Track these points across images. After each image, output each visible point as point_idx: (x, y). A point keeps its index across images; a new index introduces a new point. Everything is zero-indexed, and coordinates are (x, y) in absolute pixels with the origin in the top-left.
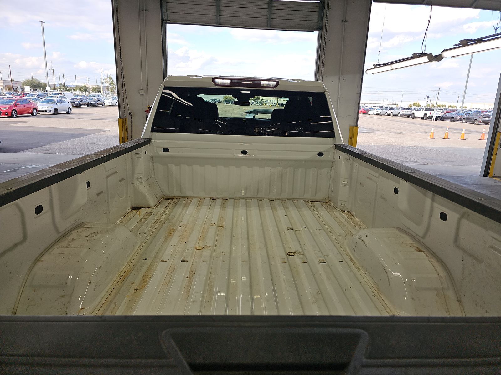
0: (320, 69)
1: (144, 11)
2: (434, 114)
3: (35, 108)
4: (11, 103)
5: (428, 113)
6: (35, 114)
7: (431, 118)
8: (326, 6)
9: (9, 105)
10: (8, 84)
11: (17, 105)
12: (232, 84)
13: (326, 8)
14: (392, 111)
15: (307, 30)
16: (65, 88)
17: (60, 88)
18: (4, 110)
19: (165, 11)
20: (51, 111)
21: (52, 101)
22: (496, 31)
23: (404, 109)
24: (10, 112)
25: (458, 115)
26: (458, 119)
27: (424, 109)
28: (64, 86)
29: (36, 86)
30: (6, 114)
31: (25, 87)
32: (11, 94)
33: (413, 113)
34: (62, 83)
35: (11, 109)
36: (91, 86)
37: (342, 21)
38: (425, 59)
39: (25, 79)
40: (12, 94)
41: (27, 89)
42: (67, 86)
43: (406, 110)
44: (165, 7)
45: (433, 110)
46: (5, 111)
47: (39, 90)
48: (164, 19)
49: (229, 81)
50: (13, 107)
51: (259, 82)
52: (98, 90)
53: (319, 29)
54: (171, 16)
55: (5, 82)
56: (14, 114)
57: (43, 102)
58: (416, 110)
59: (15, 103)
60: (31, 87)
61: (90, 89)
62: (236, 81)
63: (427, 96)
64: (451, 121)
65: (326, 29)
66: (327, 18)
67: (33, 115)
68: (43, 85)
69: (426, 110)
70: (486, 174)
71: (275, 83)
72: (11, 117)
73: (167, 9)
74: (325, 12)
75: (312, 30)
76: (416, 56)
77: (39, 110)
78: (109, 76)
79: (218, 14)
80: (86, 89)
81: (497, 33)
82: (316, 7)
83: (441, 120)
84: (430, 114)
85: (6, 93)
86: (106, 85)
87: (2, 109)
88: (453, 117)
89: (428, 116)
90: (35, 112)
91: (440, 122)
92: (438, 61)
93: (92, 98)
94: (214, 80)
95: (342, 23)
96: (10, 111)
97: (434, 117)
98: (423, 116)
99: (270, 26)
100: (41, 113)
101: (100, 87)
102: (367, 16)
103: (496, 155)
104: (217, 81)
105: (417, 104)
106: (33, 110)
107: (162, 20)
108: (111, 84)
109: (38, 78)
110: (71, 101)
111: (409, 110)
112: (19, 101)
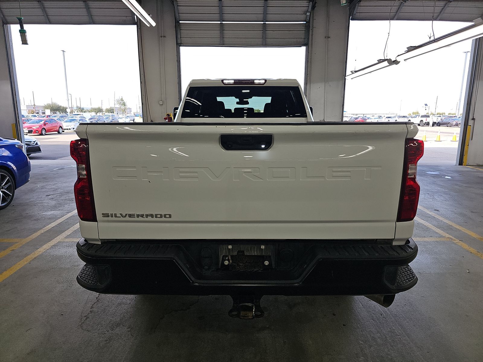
0: (308, 78)
1: (163, 37)
2: (431, 120)
3: (61, 127)
4: (41, 123)
5: (424, 119)
6: (60, 132)
7: (428, 124)
8: (311, 26)
9: (39, 124)
10: (30, 109)
11: (46, 124)
12: (235, 83)
13: (311, 27)
14: (389, 119)
15: (295, 46)
16: (82, 110)
17: (77, 110)
18: (35, 128)
19: (179, 37)
20: (74, 129)
21: (74, 120)
22: (430, 39)
23: (400, 117)
24: (40, 131)
25: (454, 120)
26: (454, 124)
27: (420, 116)
28: (80, 108)
29: (55, 109)
30: (37, 132)
31: (46, 110)
32: (35, 117)
33: (410, 120)
34: (79, 105)
35: (41, 128)
36: (104, 108)
37: (326, 37)
38: (386, 63)
39: (46, 104)
40: (37, 117)
41: (48, 112)
42: (83, 109)
43: (403, 117)
44: (179, 34)
45: (429, 117)
46: (36, 130)
47: (58, 112)
48: (179, 43)
49: (233, 81)
50: (43, 126)
51: (253, 81)
52: (111, 111)
53: (306, 44)
54: (184, 40)
55: (28, 106)
56: (44, 132)
57: (66, 122)
58: (412, 118)
59: (44, 122)
60: (51, 111)
61: (104, 110)
62: (237, 81)
63: (425, 104)
64: (447, 126)
65: (312, 44)
66: (312, 35)
67: (59, 133)
68: (61, 108)
69: (422, 116)
70: (461, 163)
71: (264, 81)
72: (41, 134)
73: (180, 35)
74: (311, 31)
75: (300, 46)
76: (380, 61)
77: (64, 128)
78: (121, 98)
79: (222, 37)
80: (100, 110)
81: (431, 40)
82: (303, 27)
83: (437, 125)
84: (426, 120)
85: (32, 116)
86: (117, 106)
87: (34, 128)
88: (449, 123)
89: (424, 123)
90: (61, 130)
91: (436, 128)
92: (396, 64)
93: (108, 118)
94: (222, 81)
95: (325, 39)
96: (40, 129)
97: (431, 124)
98: (419, 123)
99: (265, 44)
100: (66, 131)
101: (113, 108)
102: (347, 32)
103: (468, 145)
104: (224, 81)
105: (416, 112)
106: (59, 128)
107: (177, 44)
108: (122, 105)
109: (57, 102)
110: (89, 120)
111: (405, 117)
112: (47, 120)
